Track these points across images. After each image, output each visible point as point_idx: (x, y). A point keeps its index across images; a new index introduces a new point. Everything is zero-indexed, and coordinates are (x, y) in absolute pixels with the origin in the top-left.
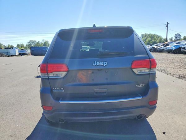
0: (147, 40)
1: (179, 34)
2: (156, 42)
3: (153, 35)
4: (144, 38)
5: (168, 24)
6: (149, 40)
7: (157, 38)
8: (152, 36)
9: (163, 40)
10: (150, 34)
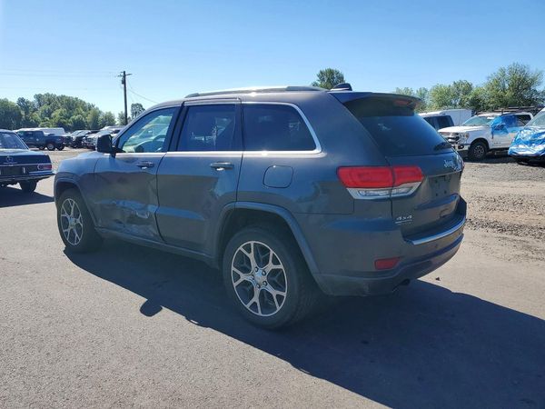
0: (56, 113)
1: (141, 106)
2: (83, 123)
3: (74, 102)
4: (46, 107)
5: (124, 76)
6: (61, 114)
7: (85, 110)
8: (71, 105)
9: (101, 117)
10: (63, 97)
